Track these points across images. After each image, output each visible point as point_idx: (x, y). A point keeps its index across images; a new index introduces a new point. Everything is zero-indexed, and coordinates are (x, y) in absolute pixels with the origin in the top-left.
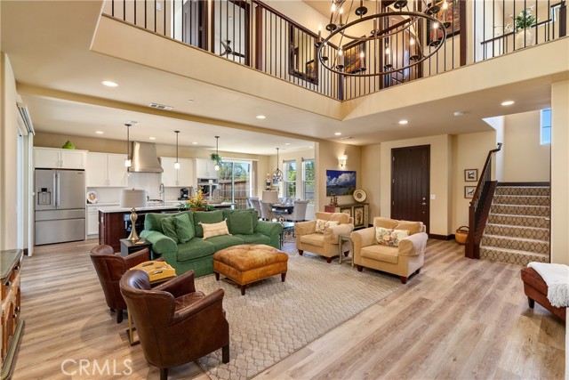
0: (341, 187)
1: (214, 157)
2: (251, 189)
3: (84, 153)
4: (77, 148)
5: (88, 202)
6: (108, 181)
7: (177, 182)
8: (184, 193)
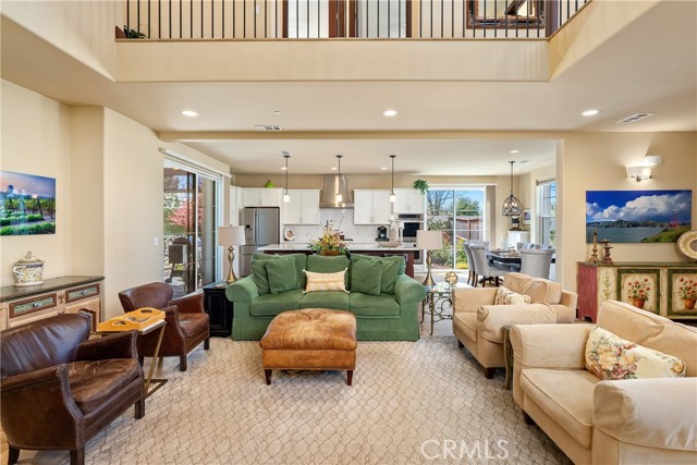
0: (635, 225)
1: (420, 185)
2: (485, 229)
3: (280, 191)
4: (275, 187)
5: (286, 239)
6: (301, 219)
7: (372, 219)
8: (382, 232)
